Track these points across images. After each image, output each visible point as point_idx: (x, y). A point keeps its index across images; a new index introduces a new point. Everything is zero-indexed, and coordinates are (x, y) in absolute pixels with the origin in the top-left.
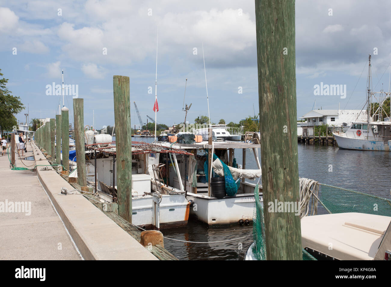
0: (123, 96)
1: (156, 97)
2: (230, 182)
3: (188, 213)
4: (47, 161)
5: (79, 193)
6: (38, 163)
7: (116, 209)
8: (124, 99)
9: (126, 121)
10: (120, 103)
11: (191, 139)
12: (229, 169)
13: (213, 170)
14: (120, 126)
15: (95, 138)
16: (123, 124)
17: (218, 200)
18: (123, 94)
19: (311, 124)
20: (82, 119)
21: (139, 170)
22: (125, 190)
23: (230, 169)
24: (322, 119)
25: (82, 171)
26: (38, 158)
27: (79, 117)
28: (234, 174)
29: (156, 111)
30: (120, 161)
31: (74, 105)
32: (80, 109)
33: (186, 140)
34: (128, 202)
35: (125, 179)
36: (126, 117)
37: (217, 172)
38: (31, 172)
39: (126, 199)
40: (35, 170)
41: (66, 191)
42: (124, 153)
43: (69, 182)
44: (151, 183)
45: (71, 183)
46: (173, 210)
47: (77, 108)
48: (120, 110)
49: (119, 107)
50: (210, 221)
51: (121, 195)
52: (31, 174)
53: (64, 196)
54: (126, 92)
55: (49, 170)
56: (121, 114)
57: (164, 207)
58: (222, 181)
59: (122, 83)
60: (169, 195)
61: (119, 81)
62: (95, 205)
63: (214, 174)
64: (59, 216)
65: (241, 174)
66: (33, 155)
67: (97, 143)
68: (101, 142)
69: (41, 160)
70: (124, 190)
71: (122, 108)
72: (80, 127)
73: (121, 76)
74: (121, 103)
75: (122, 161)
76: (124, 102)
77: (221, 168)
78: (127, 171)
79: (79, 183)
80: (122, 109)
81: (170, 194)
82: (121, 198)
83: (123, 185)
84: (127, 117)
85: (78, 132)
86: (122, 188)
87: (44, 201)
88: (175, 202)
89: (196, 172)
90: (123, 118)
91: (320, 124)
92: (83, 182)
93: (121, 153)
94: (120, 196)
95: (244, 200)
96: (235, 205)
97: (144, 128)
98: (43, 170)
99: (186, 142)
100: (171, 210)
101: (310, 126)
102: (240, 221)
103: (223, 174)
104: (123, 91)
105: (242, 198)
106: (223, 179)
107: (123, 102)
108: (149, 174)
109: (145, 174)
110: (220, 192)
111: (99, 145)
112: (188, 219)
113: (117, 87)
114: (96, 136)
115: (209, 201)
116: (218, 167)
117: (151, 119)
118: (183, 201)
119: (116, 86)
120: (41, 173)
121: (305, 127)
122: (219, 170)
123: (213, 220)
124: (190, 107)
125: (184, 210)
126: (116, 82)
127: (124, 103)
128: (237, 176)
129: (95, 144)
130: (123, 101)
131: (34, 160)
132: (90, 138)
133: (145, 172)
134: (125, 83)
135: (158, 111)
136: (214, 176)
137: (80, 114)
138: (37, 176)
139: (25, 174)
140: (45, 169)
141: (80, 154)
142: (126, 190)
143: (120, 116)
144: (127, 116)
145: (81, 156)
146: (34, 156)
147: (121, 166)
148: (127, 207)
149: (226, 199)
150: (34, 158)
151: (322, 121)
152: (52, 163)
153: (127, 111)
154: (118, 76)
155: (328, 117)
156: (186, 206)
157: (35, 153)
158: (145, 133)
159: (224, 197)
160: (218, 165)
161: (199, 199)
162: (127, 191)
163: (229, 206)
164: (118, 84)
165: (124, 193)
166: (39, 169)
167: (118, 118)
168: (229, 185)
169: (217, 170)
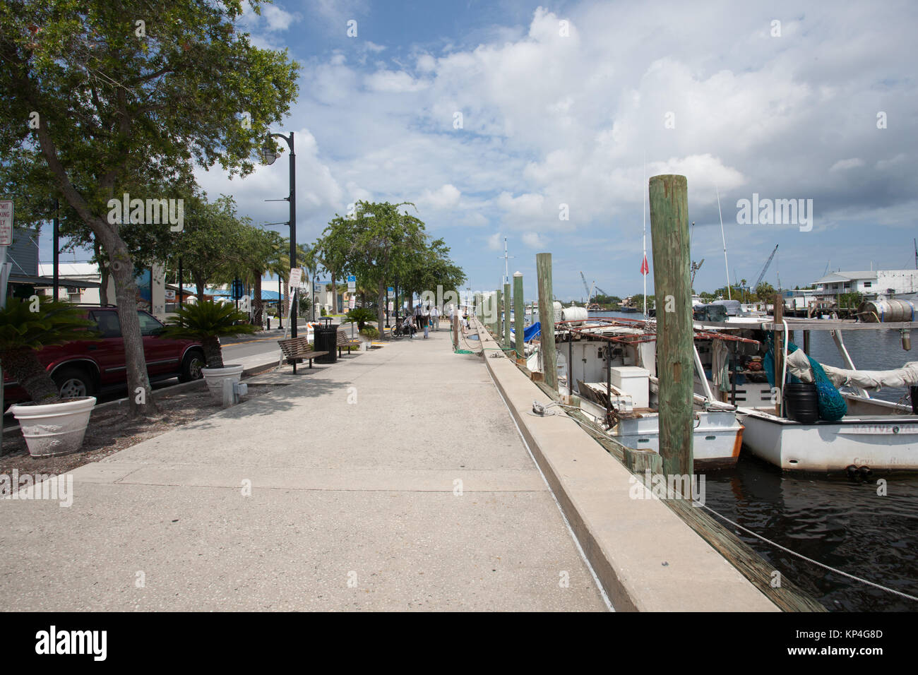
0: (676, 220)
1: (645, 253)
2: (832, 396)
3: (740, 445)
4: (495, 342)
5: (562, 411)
6: (485, 345)
7: (658, 467)
8: (679, 226)
9: (683, 274)
10: (669, 235)
11: (721, 314)
12: (822, 370)
13: (787, 370)
14: (668, 285)
15: (563, 313)
16: (676, 282)
17: (803, 427)
18: (677, 214)
19: (830, 291)
20: (550, 284)
21: (626, 360)
22: (681, 429)
23: (825, 370)
24: (847, 285)
25: (552, 363)
26: (483, 337)
27: (545, 281)
28: (832, 378)
29: (645, 273)
30: (669, 364)
31: (537, 264)
32: (547, 269)
33: (713, 315)
34: (686, 454)
35: (681, 403)
36: (684, 266)
37: (798, 374)
38: (478, 357)
39: (682, 446)
40: (481, 354)
41: (542, 409)
42: (678, 347)
43: (532, 379)
44: (650, 381)
45: (535, 382)
46: (713, 438)
47: (542, 268)
48: (670, 251)
49: (667, 245)
50: (785, 463)
51: (669, 438)
52: (478, 360)
53: (538, 417)
54: (682, 209)
55: (500, 357)
56: (672, 259)
57: (701, 433)
58: (812, 391)
59: (674, 191)
60: (706, 413)
61: (666, 186)
62: (597, 441)
63: (789, 377)
64: (541, 471)
65: (848, 379)
66: (476, 333)
67: (566, 320)
68: (573, 318)
69: (487, 340)
70: (678, 428)
71: (673, 246)
72: (547, 297)
73: (670, 176)
74: (671, 235)
75: (675, 364)
76: (679, 232)
77: (806, 366)
78: (686, 388)
79: (546, 382)
80: (674, 249)
81: (708, 411)
82: (670, 443)
83: (675, 415)
84: (686, 265)
85: (544, 304)
86: (674, 422)
87: (503, 420)
88: (716, 424)
89: (727, 368)
90: (677, 269)
91: (846, 291)
92: (553, 380)
93: (673, 345)
94: (667, 439)
95: (859, 429)
96: (839, 438)
97: (592, 301)
98: (493, 357)
99: (712, 318)
100: (708, 438)
101: (829, 295)
102: (849, 467)
103: (810, 379)
104: (677, 208)
105: (856, 425)
106: (812, 387)
107: (677, 234)
108: (643, 367)
109: (636, 366)
110: (806, 412)
111: (569, 323)
112: (738, 455)
113: (662, 200)
114: (566, 310)
115: (784, 427)
116: (800, 365)
117: (600, 290)
118: (730, 424)
119: (659, 198)
120: (491, 361)
121: (821, 295)
122: (801, 370)
123: (792, 461)
124: (700, 265)
125: (733, 438)
126: (658, 189)
127: (680, 235)
128: (839, 382)
129: (563, 323)
130: (677, 230)
131: (479, 339)
132: (557, 313)
133: (637, 362)
134: (680, 190)
135: (647, 273)
136: (789, 381)
137: (547, 277)
138: (485, 365)
139: (470, 359)
140: (496, 356)
141: (548, 337)
142: (682, 427)
143: (668, 264)
144: (684, 263)
145: (549, 341)
146: (478, 335)
147: (671, 375)
148: (685, 464)
149: (820, 427)
150: (479, 336)
151: (848, 287)
152: (501, 345)
153: (685, 253)
154: (662, 178)
155: (859, 282)
156: (736, 433)
157: (480, 331)
158: (594, 306)
159: (817, 422)
160: (801, 361)
161: (754, 420)
162: (685, 431)
163: (827, 438)
164: (664, 194)
165: (678, 433)
166: (487, 354)
167: (665, 269)
168: (829, 401)
169: (797, 370)
